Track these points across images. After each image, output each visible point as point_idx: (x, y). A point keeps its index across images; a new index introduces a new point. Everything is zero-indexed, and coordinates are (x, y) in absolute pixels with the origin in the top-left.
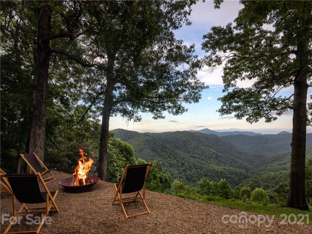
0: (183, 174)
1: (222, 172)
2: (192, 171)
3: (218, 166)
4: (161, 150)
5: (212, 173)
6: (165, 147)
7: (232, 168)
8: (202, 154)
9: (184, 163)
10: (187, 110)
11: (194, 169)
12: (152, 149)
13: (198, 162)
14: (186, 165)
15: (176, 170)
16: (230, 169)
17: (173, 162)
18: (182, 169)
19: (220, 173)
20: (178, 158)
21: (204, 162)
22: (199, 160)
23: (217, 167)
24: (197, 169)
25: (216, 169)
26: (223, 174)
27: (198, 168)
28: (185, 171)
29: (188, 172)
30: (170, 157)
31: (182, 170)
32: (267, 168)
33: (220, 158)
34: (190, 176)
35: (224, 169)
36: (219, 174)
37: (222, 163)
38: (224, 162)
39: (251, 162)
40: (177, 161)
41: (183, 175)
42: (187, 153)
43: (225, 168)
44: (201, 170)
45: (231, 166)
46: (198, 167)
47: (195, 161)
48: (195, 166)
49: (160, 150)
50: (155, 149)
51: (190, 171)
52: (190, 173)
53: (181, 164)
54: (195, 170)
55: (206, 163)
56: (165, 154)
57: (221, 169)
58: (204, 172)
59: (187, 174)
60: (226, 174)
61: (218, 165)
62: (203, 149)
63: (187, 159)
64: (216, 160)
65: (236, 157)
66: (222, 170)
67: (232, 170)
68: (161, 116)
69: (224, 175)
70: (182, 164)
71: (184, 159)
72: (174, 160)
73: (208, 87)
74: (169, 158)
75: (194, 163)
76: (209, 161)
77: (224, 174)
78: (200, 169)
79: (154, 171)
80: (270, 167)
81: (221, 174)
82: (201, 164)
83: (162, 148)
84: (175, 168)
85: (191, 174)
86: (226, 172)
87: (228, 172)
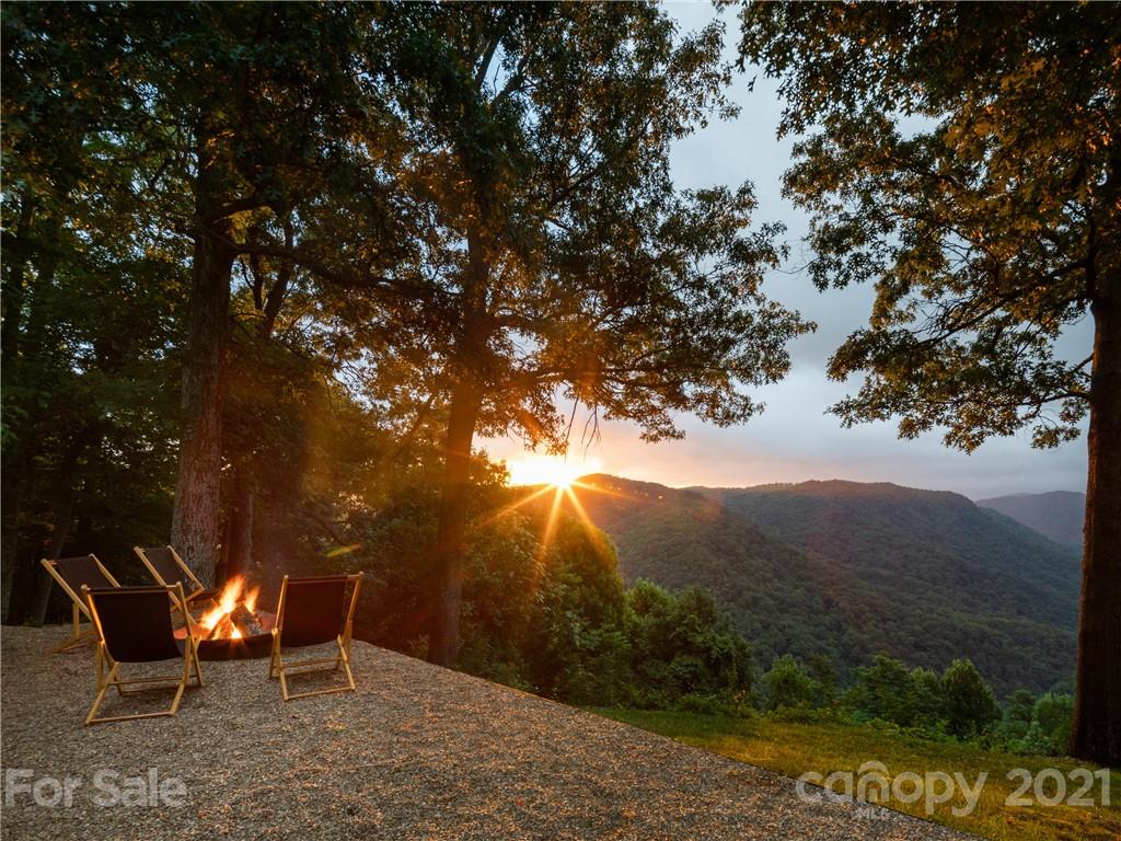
0: (831, 640)
1: (983, 636)
2: (865, 628)
3: (969, 612)
4: (748, 550)
5: (945, 638)
6: (762, 538)
7: (1024, 621)
8: (905, 567)
9: (836, 600)
10: (761, 407)
11: (873, 622)
12: (713, 546)
13: (889, 595)
14: (841, 605)
15: (804, 622)
16: (1017, 625)
17: (794, 594)
18: (827, 619)
19: (974, 639)
20: (810, 579)
21: (912, 597)
22: (892, 588)
23: (964, 616)
24: (884, 620)
25: (960, 626)
26: (986, 644)
27: (889, 620)
28: (839, 628)
29: (851, 631)
30: (780, 578)
31: (825, 625)
33: (976, 583)
34: (857, 649)
35: (993, 625)
36: (970, 642)
37: (986, 601)
38: (993, 597)
40: (808, 590)
41: (829, 645)
42: (847, 562)
43: (995, 619)
44: (899, 627)
45: (1020, 613)
46: (889, 615)
47: (878, 590)
48: (876, 611)
49: (742, 551)
50: (723, 547)
51: (859, 627)
52: (857, 635)
53: (821, 601)
54: (875, 626)
55: (923, 602)
56: (761, 565)
57: (981, 623)
58: (913, 633)
59: (845, 638)
60: (1001, 644)
61: (966, 607)
62: (909, 545)
63: (844, 586)
64: (959, 587)
65: (1041, 577)
66: (986, 628)
67: (1025, 627)
68: (671, 431)
69: (992, 647)
70: (825, 602)
71: (832, 584)
72: (796, 587)
73: (812, 327)
74: (776, 580)
75: (873, 598)
76: (930, 593)
77: (991, 643)
78: (895, 621)
79: (685, 622)
81: (982, 642)
82: (902, 602)
83: (752, 542)
84: (799, 617)
85: (863, 641)
86: (1002, 636)
87: (1010, 634)
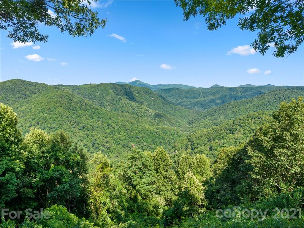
0: (110, 138)
1: (155, 132)
2: (121, 133)
3: (151, 125)
5: (144, 134)
6: (85, 104)
7: (165, 126)
8: (133, 112)
9: (111, 124)
13: (128, 121)
14: (113, 126)
15: (101, 133)
16: (163, 128)
17: (97, 123)
18: (109, 131)
20: (103, 117)
21: (135, 122)
22: (129, 119)
23: (150, 127)
24: (127, 130)
25: (149, 130)
28: (112, 134)
29: (116, 134)
30: (92, 118)
31: (108, 133)
32: (200, 124)
33: (153, 116)
34: (118, 140)
36: (151, 134)
38: (157, 120)
39: (184, 119)
40: (102, 122)
41: (109, 140)
42: (115, 111)
43: (158, 127)
44: (131, 132)
45: (164, 124)
46: (128, 128)
47: (125, 120)
50: (71, 108)
51: (119, 133)
52: (118, 135)
53: (106, 125)
54: (124, 132)
55: (138, 123)
56: (85, 114)
57: (154, 128)
58: (135, 133)
59: (115, 137)
60: (159, 134)
63: (114, 119)
65: (170, 113)
66: (156, 130)
70: (108, 125)
71: (110, 119)
72: (98, 121)
75: (123, 123)
76: (140, 120)
77: (157, 134)
80: (202, 123)
81: (154, 134)
82: (132, 123)
83: (82, 105)
84: (99, 131)
85: (120, 137)
86: (159, 132)
87: (162, 131)
